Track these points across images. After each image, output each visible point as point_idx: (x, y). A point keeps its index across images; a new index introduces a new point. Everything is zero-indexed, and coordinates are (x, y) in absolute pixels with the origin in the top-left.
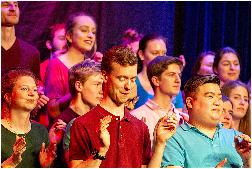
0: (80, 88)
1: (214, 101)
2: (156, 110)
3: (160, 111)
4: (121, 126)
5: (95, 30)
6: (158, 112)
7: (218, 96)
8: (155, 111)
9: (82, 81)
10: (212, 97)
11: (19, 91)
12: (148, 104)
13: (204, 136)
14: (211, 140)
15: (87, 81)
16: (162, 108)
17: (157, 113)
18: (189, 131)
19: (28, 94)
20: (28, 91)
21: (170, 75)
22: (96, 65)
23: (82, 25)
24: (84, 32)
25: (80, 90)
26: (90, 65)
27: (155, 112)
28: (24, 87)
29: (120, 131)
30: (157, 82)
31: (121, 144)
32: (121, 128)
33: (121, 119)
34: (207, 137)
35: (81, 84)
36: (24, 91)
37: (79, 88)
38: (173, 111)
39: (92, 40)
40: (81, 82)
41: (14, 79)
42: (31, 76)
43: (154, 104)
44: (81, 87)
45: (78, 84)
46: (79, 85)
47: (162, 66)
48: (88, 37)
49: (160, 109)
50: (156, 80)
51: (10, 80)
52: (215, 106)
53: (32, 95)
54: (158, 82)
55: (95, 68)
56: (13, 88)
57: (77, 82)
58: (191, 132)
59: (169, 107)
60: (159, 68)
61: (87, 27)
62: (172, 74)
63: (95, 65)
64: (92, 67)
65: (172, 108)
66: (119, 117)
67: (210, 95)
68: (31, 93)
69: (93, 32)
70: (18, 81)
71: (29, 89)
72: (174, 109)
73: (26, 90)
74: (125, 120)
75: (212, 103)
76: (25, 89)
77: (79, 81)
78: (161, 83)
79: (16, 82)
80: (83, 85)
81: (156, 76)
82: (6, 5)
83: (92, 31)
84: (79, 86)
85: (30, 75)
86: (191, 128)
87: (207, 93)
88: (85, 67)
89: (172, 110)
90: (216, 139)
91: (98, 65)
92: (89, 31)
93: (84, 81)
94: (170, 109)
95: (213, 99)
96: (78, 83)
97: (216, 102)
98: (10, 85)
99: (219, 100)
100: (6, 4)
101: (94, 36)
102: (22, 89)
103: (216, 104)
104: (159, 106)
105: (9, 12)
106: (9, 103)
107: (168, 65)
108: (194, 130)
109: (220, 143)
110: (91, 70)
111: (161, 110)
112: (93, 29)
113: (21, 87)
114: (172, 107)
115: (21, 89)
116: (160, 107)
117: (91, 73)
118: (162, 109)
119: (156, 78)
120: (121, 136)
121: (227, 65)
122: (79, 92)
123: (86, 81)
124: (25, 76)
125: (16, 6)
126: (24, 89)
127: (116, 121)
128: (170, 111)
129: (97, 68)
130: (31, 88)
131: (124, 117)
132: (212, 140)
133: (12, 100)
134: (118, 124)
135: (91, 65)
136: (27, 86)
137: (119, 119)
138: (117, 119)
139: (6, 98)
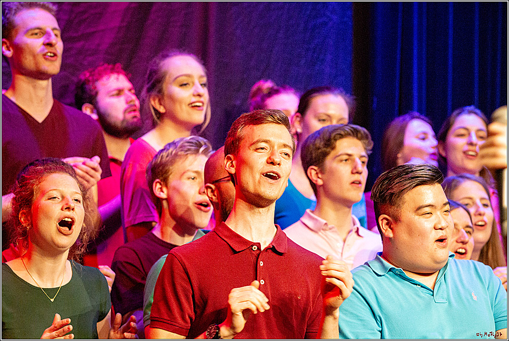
0: (163, 192)
1: (435, 222)
2: (322, 231)
3: (328, 233)
4: (261, 262)
5: (205, 80)
6: (326, 236)
7: (442, 208)
8: (320, 233)
9: (163, 177)
10: (431, 213)
11: (44, 202)
12: (305, 219)
13: (416, 285)
14: (431, 290)
16: (333, 228)
17: (324, 238)
18: (387, 275)
19: (60, 206)
20: (62, 200)
21: (341, 161)
23: (178, 74)
24: (184, 87)
27: (320, 235)
28: (55, 194)
29: (258, 270)
30: (318, 177)
32: (261, 265)
33: (262, 249)
34: (422, 287)
36: (54, 202)
38: (357, 232)
39: (202, 99)
40: (162, 180)
41: (34, 180)
42: (69, 174)
43: (316, 220)
45: (158, 186)
46: (160, 186)
47: (326, 144)
48: (194, 95)
49: (330, 229)
50: (317, 173)
51: (27, 184)
52: (439, 230)
53: (70, 208)
54: (320, 176)
56: (32, 197)
58: (390, 278)
59: (348, 226)
60: (319, 149)
61: (189, 76)
62: (346, 157)
65: (356, 227)
66: (259, 245)
67: (427, 210)
68: (67, 204)
69: (202, 83)
70: (41, 184)
71: (63, 197)
72: (358, 228)
73: (58, 199)
74: (272, 249)
75: (433, 226)
76: (56, 197)
78: (325, 177)
80: (166, 186)
81: (315, 166)
82: (36, 34)
83: (199, 82)
84: (161, 188)
85: (66, 172)
86: (390, 270)
87: (419, 208)
89: (355, 230)
90: (441, 288)
92: (193, 83)
94: (350, 229)
95: (433, 217)
97: (439, 223)
98: (27, 192)
99: (445, 216)
100: (37, 31)
101: (204, 91)
102: (49, 199)
103: (440, 227)
104: (326, 224)
105: (42, 47)
106: (26, 227)
107: (336, 140)
108: (396, 274)
109: (448, 295)
111: (331, 231)
112: (201, 77)
113: (48, 193)
114: (354, 224)
115: (47, 199)
116: (330, 226)
118: (333, 230)
119: (316, 168)
120: (262, 280)
121: (462, 135)
125: (56, 35)
127: (253, 252)
128: (351, 234)
130: (68, 196)
131: (269, 245)
132: (433, 292)
134: (255, 257)
136: (59, 191)
137: (259, 248)
138: (255, 248)
139: (22, 220)
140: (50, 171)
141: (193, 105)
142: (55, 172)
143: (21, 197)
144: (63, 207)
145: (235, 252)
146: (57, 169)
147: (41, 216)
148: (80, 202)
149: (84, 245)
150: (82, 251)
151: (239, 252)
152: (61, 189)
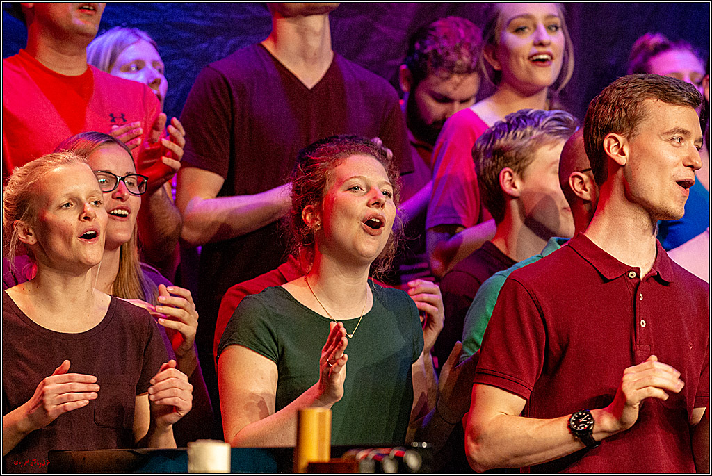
0: (516, 188)
4: (641, 295)
9: (518, 166)
11: (341, 194)
15: (533, 163)
19: (365, 200)
20: (367, 192)
22: (549, 118)
23: (513, 15)
24: (521, 32)
25: (515, 192)
26: (533, 119)
28: (356, 182)
29: (638, 306)
31: (641, 346)
32: (641, 299)
33: (642, 276)
35: (515, 175)
36: (356, 194)
37: (514, 186)
40: (514, 170)
41: (327, 163)
42: (375, 156)
44: (518, 183)
45: (507, 177)
46: (510, 178)
51: (315, 169)
53: (379, 204)
55: (546, 125)
56: (324, 187)
57: (505, 172)
63: (547, 117)
64: (541, 125)
66: (637, 270)
68: (375, 198)
70: (338, 168)
71: (369, 189)
73: (362, 190)
74: (654, 277)
76: (358, 187)
77: (509, 167)
79: (334, 170)
80: (522, 178)
84: (511, 180)
85: (371, 154)
88: (520, 127)
91: (556, 116)
92: (535, 27)
93: (522, 165)
96: (507, 174)
98: (316, 179)
102: (349, 190)
106: (313, 230)
110: (536, 133)
113: (347, 182)
115: (346, 189)
117: (540, 141)
120: (642, 321)
122: (513, 197)
123: (528, 165)
124: (357, 154)
126: (356, 188)
127: (630, 281)
129: (554, 123)
130: (375, 185)
131: (651, 270)
133: (322, 223)
134: (633, 287)
135: (536, 120)
136: (364, 179)
137: (638, 275)
138: (632, 275)
139: (308, 218)
140: (351, 151)
141: (535, 58)
142: (356, 153)
143: (307, 186)
144: (369, 202)
145: (605, 280)
146: (358, 149)
147: (338, 213)
148: (390, 196)
149: (388, 259)
150: (386, 268)
151: (611, 280)
152: (366, 176)
